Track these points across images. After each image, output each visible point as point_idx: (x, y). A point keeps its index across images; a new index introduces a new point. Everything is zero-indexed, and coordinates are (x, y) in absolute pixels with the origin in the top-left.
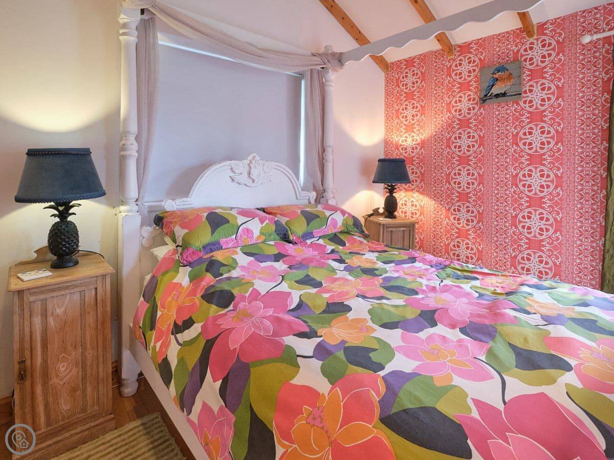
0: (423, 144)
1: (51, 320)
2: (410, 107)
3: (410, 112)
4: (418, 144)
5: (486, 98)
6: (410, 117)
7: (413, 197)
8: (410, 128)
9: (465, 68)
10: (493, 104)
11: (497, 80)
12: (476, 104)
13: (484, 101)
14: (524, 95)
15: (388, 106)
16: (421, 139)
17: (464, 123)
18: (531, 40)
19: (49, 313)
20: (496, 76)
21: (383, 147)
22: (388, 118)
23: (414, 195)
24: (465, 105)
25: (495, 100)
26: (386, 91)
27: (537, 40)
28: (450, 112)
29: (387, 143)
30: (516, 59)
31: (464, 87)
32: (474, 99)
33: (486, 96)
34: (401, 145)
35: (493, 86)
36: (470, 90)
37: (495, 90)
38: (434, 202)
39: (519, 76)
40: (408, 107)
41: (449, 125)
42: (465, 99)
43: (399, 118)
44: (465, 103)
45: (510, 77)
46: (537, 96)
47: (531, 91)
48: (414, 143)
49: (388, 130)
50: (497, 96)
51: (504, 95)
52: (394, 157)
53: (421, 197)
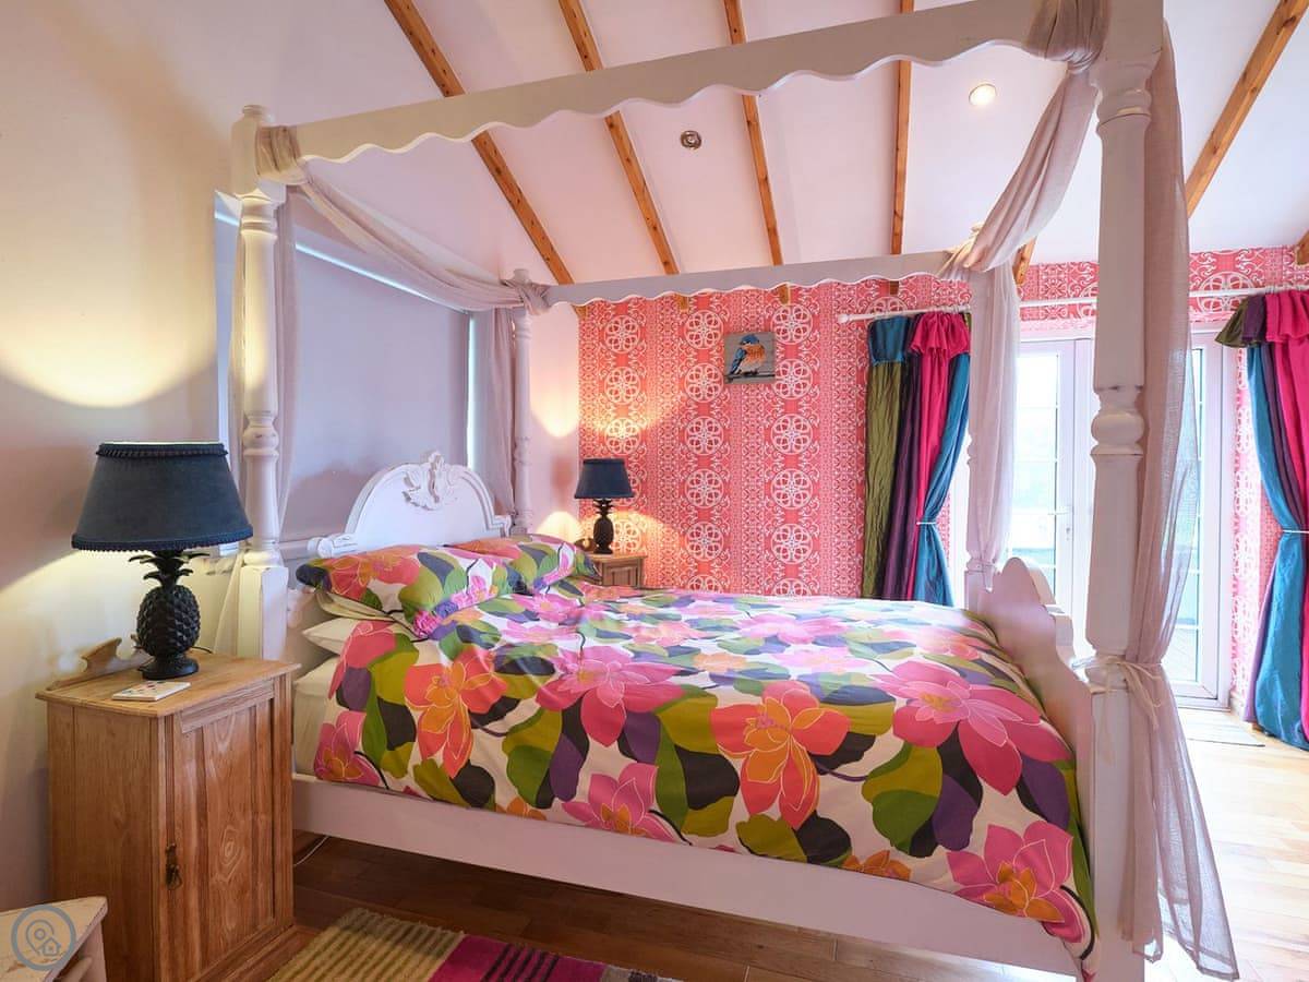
0: (644, 436)
1: (210, 765)
2: (622, 378)
3: (622, 386)
4: (637, 436)
5: (731, 376)
6: (622, 393)
7: (630, 519)
8: (623, 411)
9: (704, 330)
10: (740, 386)
11: (746, 353)
12: (720, 382)
13: (731, 380)
14: (777, 377)
15: (585, 372)
16: (641, 429)
17: (703, 409)
18: (784, 307)
19: (208, 753)
20: (745, 347)
21: (578, 439)
22: (586, 393)
23: (630, 516)
24: (704, 382)
25: (743, 379)
26: (582, 347)
27: (791, 307)
28: (684, 391)
29: (584, 432)
30: (767, 330)
31: (703, 356)
32: (716, 376)
33: (732, 373)
34: (608, 437)
35: (741, 360)
36: (711, 362)
37: (745, 367)
38: (662, 525)
39: (773, 352)
40: (620, 377)
41: (683, 410)
42: (704, 375)
43: (604, 393)
44: (704, 380)
45: (761, 351)
46: (791, 379)
47: (785, 373)
48: (631, 434)
49: (586, 410)
50: (747, 374)
51: (754, 374)
52: (597, 457)
53: (642, 518)
